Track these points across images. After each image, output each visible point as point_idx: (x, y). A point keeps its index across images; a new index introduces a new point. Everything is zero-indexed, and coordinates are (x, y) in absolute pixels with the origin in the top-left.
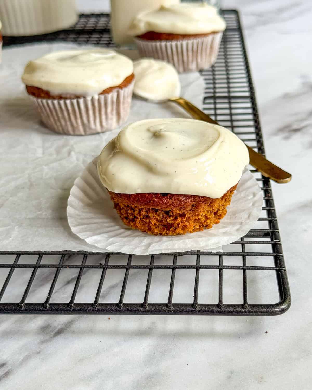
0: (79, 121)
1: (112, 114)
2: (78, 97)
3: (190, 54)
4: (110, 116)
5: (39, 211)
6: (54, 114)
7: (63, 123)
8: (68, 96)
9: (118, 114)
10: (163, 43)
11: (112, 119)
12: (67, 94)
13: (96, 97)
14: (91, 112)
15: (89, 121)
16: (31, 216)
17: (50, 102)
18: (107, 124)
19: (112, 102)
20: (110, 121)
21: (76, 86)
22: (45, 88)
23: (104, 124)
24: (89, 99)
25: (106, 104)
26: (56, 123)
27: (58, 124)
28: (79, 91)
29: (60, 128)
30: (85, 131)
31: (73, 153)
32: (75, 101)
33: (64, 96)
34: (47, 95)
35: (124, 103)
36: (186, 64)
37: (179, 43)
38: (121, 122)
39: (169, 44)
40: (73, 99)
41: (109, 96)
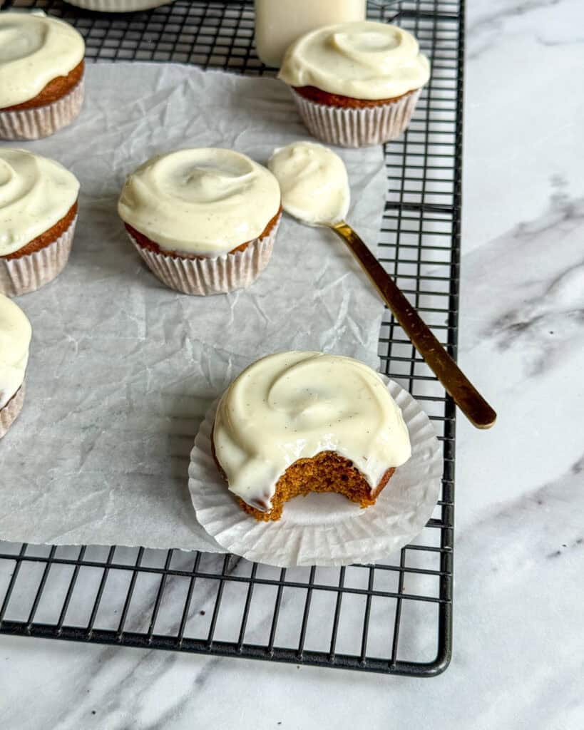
0: (199, 282)
1: (246, 272)
2: (199, 258)
3: (371, 125)
4: (242, 274)
5: (141, 461)
6: (164, 269)
7: (175, 280)
8: (185, 255)
9: (255, 267)
10: (331, 110)
11: (245, 277)
12: (183, 252)
13: (225, 257)
14: (216, 274)
15: (212, 282)
16: (131, 470)
17: (158, 257)
18: (237, 284)
19: (247, 258)
20: (241, 280)
21: (197, 245)
22: (152, 238)
23: (234, 283)
24: (214, 260)
25: (238, 261)
26: (165, 277)
27: (169, 279)
28: (201, 250)
29: (172, 285)
30: (206, 292)
31: (188, 340)
32: (194, 263)
33: (177, 254)
34: (155, 247)
35: (263, 252)
36: (363, 138)
37: (355, 113)
38: (258, 275)
39: (339, 112)
40: (193, 259)
41: (243, 255)
